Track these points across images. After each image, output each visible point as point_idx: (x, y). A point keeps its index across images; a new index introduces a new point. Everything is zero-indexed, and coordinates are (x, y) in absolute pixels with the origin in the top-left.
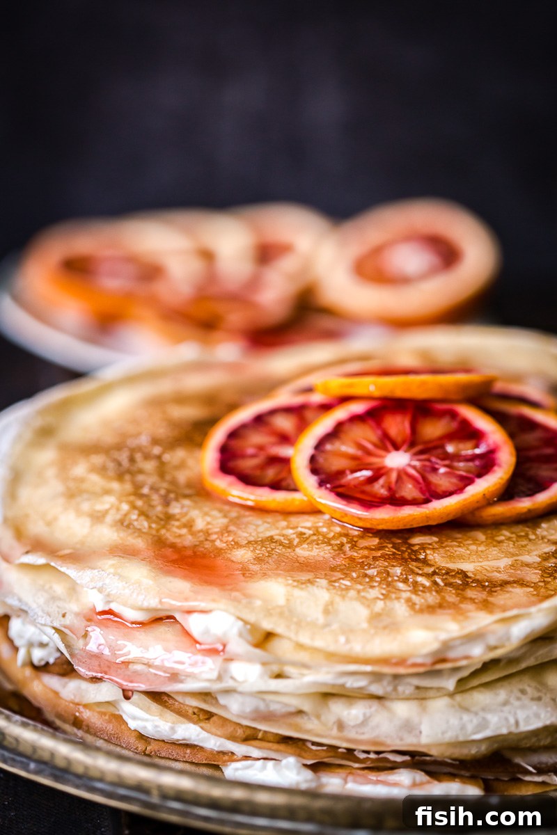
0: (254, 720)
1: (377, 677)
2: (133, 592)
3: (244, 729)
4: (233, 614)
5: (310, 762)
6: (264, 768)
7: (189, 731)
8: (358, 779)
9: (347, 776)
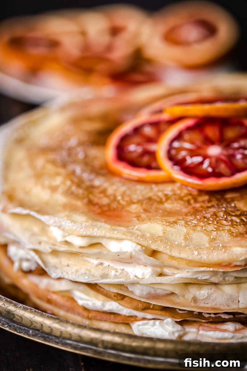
0: (148, 299)
1: (215, 273)
2: (77, 228)
3: (143, 303)
4: (135, 242)
5: (178, 320)
6: (154, 324)
7: (112, 306)
8: (205, 328)
9: (199, 327)
